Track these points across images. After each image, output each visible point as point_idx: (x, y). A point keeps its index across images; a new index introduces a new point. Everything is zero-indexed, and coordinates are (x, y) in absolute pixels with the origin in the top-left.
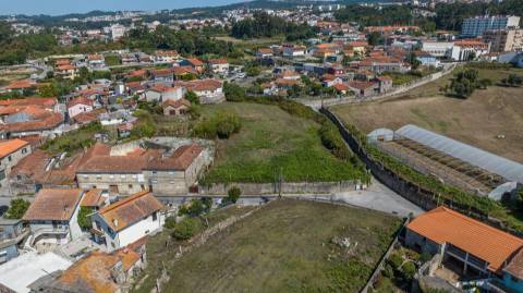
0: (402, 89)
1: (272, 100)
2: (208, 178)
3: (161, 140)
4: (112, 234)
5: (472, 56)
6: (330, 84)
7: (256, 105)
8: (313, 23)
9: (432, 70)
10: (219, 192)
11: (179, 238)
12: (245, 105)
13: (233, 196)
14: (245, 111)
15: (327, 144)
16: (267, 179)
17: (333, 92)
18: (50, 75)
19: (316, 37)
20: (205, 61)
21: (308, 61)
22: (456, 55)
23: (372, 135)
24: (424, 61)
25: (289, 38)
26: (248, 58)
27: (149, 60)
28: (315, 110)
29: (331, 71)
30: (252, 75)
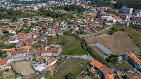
0: (99, 32)
1: (73, 35)
2: (62, 53)
3: (53, 46)
4: (49, 63)
5: (117, 22)
6: (85, 31)
7: (70, 36)
8: (84, 7)
9: (108, 26)
12: (67, 36)
13: (66, 57)
14: (68, 38)
15: (82, 47)
17: (85, 33)
18: (24, 25)
19: (85, 11)
20: (59, 22)
21: (81, 24)
22: (114, 21)
23: (90, 45)
24: (106, 23)
25: (78, 12)
26: (68, 19)
27: (45, 19)
28: (81, 38)
29: (85, 28)
30: (69, 27)
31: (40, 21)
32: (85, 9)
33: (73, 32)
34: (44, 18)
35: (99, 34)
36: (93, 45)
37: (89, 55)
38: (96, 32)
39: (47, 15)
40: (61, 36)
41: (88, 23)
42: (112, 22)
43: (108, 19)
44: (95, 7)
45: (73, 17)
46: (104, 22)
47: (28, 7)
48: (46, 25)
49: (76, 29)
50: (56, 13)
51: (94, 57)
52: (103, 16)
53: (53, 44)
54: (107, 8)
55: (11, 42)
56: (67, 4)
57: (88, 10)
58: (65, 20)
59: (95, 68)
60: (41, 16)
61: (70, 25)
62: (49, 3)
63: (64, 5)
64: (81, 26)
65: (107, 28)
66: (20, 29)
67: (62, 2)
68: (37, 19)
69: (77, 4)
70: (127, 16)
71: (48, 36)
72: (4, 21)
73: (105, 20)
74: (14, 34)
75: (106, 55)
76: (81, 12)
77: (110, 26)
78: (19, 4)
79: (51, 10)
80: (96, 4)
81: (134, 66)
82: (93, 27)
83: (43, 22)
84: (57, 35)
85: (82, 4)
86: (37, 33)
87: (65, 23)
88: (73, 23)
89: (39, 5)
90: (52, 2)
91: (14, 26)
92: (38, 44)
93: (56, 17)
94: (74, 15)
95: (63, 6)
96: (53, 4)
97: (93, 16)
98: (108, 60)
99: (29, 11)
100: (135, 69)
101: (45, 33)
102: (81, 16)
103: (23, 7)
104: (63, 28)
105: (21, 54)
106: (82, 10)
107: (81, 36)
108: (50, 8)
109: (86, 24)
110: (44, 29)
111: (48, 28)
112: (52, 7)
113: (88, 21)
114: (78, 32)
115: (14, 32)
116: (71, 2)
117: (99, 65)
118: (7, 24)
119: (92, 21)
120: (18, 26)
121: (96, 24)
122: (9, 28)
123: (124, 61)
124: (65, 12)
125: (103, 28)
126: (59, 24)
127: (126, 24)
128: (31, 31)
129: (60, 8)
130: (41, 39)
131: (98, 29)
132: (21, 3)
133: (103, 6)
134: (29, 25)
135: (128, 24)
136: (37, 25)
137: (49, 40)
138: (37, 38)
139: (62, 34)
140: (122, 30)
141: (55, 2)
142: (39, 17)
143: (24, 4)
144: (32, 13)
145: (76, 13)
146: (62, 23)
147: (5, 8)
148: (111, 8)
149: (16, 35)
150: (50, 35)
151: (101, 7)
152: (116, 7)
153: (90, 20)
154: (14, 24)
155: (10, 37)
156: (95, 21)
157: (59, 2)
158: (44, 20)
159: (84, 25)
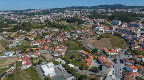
0: (91, 39)
1: (74, 40)
2: (67, 50)
3: (62, 46)
4: (61, 53)
5: (106, 31)
7: (72, 41)
8: (83, 20)
9: (98, 34)
10: (68, 51)
11: (66, 54)
12: (70, 41)
13: (70, 51)
14: (70, 42)
15: (79, 46)
16: (73, 50)
17: (82, 39)
18: (38, 34)
19: (84, 23)
20: (63, 32)
21: (80, 33)
22: (103, 31)
23: (84, 45)
24: (97, 33)
25: (78, 24)
26: (70, 30)
27: (53, 30)
28: (79, 42)
29: (82, 36)
30: (71, 35)
31: (49, 31)
32: (84, 21)
33: (74, 39)
34: (51, 29)
35: (91, 40)
36: (86, 45)
37: (83, 50)
38: (89, 38)
39: (54, 27)
40: (66, 41)
41: (84, 33)
42: (102, 32)
43: (99, 30)
44: (93, 19)
45: (74, 28)
46: (96, 32)
47: (33, 18)
48: (54, 34)
49: (76, 37)
50: (60, 25)
51: (85, 51)
52: (97, 28)
53: (61, 45)
54: (103, 20)
55: (34, 45)
56: (69, 16)
57: (87, 22)
58: (68, 30)
59: (85, 55)
60: (48, 27)
61: (72, 34)
62: (52, 15)
63: (67, 17)
64: (79, 34)
65: (97, 36)
66: (35, 37)
67: (64, 14)
68: (46, 30)
69: (78, 16)
70: (114, 27)
71: (57, 41)
72: (21, 31)
73: (97, 30)
74: (33, 40)
75: (92, 49)
76: (81, 24)
77: (100, 35)
78: (24, 16)
79: (56, 22)
80: (94, 17)
81: (105, 54)
82: (88, 36)
83: (51, 32)
84: (63, 40)
85: (82, 16)
86: (49, 39)
87: (68, 32)
88: (74, 33)
89: (44, 17)
90: (54, 14)
91: (30, 35)
92: (53, 45)
93: (61, 28)
94: (75, 27)
95: (65, 19)
96: (56, 15)
97: (90, 27)
98: (92, 52)
99: (37, 23)
100: (105, 55)
101: (55, 39)
102: (81, 27)
103: (29, 19)
104: (67, 36)
105: (44, 50)
106: (81, 22)
107: (79, 41)
108: (55, 20)
109: (83, 33)
110: (54, 37)
111: (57, 36)
112: (56, 19)
113: (85, 31)
114: (77, 38)
115: (33, 39)
116: (72, 14)
117: (86, 53)
118: (24, 33)
119: (88, 31)
120: (33, 35)
121: (90, 33)
122: (28, 36)
123: (101, 52)
124: (68, 24)
125: (95, 36)
126: (64, 33)
127: (111, 33)
128: (44, 38)
129: (62, 20)
130: (54, 43)
131: (91, 36)
132: (26, 15)
133: (100, 18)
134: (41, 34)
135: (113, 33)
136: (47, 34)
137: (59, 43)
138: (50, 42)
139: (66, 39)
140: (107, 37)
141: (57, 13)
142: (47, 28)
143: (28, 15)
144: (40, 24)
145: (76, 25)
146: (66, 33)
147: (14, 20)
148: (106, 20)
149: (34, 41)
150: (59, 40)
151: (98, 20)
152: (110, 19)
153: (86, 31)
154: (30, 34)
155: (31, 42)
156: (90, 31)
157: (61, 14)
158: (51, 31)
159: (81, 34)
